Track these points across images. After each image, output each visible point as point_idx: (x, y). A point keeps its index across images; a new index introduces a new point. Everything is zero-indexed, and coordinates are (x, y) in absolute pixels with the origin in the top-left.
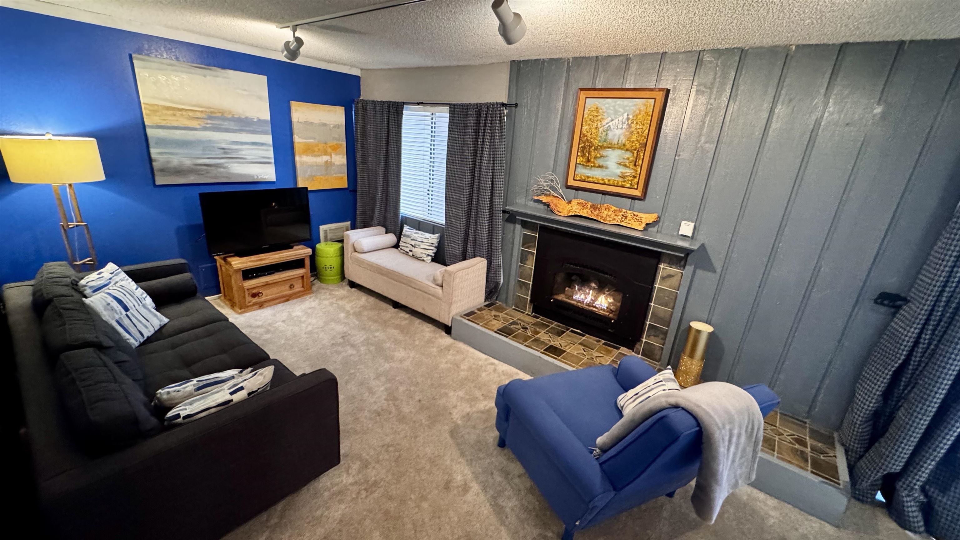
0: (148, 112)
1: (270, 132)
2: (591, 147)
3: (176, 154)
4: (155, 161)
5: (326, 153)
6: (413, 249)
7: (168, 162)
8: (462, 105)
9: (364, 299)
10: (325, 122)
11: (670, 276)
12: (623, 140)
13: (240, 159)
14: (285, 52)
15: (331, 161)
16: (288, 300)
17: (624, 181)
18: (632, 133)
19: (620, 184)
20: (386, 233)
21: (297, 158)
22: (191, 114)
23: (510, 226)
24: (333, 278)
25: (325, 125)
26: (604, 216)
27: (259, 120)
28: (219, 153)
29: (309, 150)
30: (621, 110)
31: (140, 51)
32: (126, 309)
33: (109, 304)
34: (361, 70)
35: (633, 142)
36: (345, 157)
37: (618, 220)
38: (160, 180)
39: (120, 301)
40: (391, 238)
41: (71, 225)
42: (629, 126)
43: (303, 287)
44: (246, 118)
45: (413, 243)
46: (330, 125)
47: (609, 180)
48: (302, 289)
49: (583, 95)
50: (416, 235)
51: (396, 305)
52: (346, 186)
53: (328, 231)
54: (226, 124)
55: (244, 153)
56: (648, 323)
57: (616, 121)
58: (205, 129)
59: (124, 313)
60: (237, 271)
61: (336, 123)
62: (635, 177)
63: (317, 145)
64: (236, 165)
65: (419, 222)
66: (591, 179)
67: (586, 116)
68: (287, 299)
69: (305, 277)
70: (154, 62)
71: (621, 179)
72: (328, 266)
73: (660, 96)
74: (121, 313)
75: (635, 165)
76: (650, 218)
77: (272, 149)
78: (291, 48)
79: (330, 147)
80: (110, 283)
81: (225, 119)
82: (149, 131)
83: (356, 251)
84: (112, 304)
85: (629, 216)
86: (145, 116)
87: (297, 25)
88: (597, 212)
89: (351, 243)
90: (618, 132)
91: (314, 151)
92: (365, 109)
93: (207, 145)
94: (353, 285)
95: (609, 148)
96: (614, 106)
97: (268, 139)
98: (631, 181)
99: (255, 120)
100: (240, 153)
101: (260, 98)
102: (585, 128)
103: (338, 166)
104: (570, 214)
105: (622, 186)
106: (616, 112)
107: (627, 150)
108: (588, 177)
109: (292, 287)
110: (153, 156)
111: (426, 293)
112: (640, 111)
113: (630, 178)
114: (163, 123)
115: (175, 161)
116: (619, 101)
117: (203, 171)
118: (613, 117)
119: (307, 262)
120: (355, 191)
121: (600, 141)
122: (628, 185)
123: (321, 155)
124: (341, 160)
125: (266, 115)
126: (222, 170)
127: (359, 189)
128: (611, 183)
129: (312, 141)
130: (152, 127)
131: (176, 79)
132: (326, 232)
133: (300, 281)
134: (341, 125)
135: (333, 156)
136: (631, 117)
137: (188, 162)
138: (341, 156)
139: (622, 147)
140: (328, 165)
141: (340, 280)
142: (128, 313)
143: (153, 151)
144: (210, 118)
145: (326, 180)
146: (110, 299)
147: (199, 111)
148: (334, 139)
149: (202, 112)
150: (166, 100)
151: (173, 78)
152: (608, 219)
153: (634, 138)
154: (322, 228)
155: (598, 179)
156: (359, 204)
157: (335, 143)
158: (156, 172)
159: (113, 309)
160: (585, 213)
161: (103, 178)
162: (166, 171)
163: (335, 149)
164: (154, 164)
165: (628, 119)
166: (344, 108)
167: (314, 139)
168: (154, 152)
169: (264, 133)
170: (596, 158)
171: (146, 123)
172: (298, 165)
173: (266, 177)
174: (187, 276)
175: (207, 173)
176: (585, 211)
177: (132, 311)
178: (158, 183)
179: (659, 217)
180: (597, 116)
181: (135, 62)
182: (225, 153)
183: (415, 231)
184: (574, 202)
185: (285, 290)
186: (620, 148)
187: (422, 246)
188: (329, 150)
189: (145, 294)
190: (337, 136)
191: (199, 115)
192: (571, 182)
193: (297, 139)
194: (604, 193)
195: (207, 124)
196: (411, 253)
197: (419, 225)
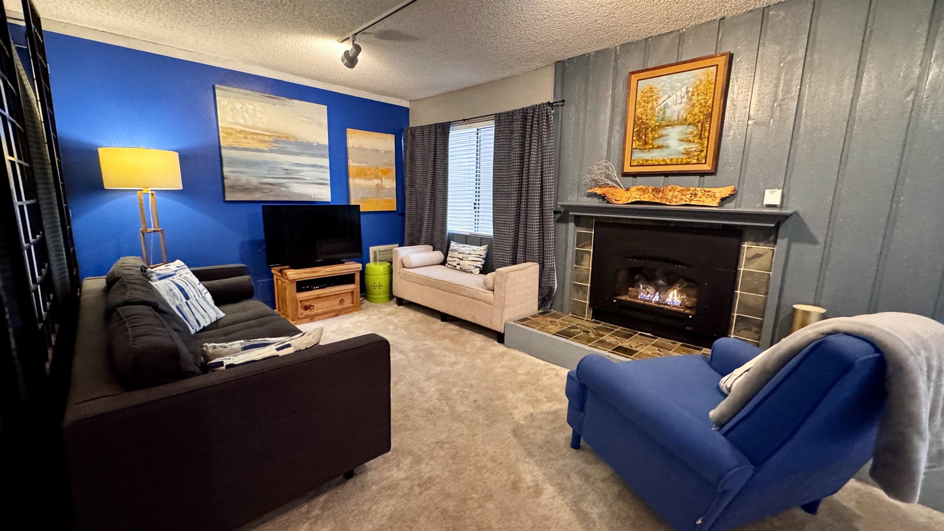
0: (224, 135)
1: (328, 155)
2: (647, 129)
3: (245, 173)
4: (227, 178)
5: (377, 177)
6: (461, 262)
7: (237, 180)
8: (507, 113)
9: (412, 314)
10: (376, 148)
11: (758, 256)
12: (683, 114)
13: (300, 180)
14: (346, 60)
15: (382, 185)
16: (337, 315)
17: (689, 158)
18: (693, 105)
19: (685, 161)
20: (434, 250)
21: (351, 181)
22: (260, 137)
23: (562, 226)
24: (381, 296)
25: (377, 151)
26: (669, 197)
27: (318, 145)
28: (282, 174)
29: (361, 174)
30: (679, 84)
31: (222, 82)
32: (187, 298)
33: (171, 290)
34: (411, 101)
35: (695, 115)
36: (395, 181)
37: (686, 199)
38: (229, 197)
39: (182, 289)
40: (438, 255)
41: (149, 230)
42: (690, 99)
43: (353, 303)
44: (308, 142)
45: (461, 256)
46: (381, 151)
47: (671, 160)
48: (352, 305)
49: (634, 78)
50: (464, 249)
51: (445, 317)
52: (395, 209)
53: (378, 253)
54: (290, 148)
55: (304, 174)
56: (735, 315)
57: (674, 96)
58: (271, 151)
59: (184, 300)
60: (292, 281)
61: (387, 150)
62: (702, 151)
63: (369, 169)
64: (297, 185)
65: (466, 236)
66: (650, 162)
67: (639, 98)
68: (337, 313)
69: (355, 293)
70: (233, 92)
71: (686, 156)
72: (377, 284)
73: (722, 61)
74: (182, 301)
75: (701, 138)
76: (725, 191)
77: (329, 171)
78: (350, 55)
79: (381, 171)
80: (175, 274)
81: (289, 143)
82: (224, 152)
83: (405, 267)
84: (174, 290)
85: (700, 193)
86: (221, 139)
87: (356, 34)
88: (661, 194)
89: (400, 258)
90: (677, 108)
91: (366, 175)
92: (413, 136)
93: (271, 166)
94: (401, 302)
95: (668, 126)
96: (670, 83)
97: (326, 162)
98: (698, 155)
99: (315, 145)
100: (301, 174)
101: (319, 124)
102: (639, 110)
103: (388, 189)
104: (630, 201)
105: (688, 164)
106: (673, 88)
107: (689, 124)
108: (647, 161)
109: (342, 301)
110: (225, 174)
112: (701, 81)
113: (696, 154)
114: (236, 145)
115: (244, 179)
116: (675, 76)
117: (266, 189)
118: (670, 93)
119: (357, 278)
120: (403, 215)
121: (657, 121)
122: (695, 161)
123: (373, 179)
124: (390, 184)
125: (324, 140)
126: (284, 189)
127: (407, 211)
128: (674, 162)
129: (365, 165)
130: (226, 148)
131: (251, 107)
132: (375, 253)
133: (350, 296)
134: (391, 151)
135: (383, 180)
136: (690, 89)
137: (254, 181)
138: (391, 180)
139: (684, 122)
140: (379, 188)
141: (388, 300)
142: (188, 301)
143: (225, 169)
144: (276, 142)
145: (377, 202)
146: (173, 286)
147: (267, 135)
148: (384, 164)
149: (270, 136)
150: (241, 125)
151: (247, 105)
152: (674, 200)
153: (696, 110)
154: (372, 249)
155: (658, 161)
156: (407, 225)
157: (385, 167)
158: (226, 190)
159: (174, 295)
160: (646, 198)
161: (181, 188)
162: (235, 188)
163: (386, 173)
164: (226, 181)
165: (687, 92)
166: (394, 136)
167: (366, 163)
168: (226, 170)
169: (323, 156)
170: (654, 139)
171: (222, 145)
172: (351, 187)
173: (323, 197)
174: (246, 277)
175: (271, 191)
176: (646, 196)
177: (192, 300)
178: (227, 199)
179: (735, 190)
180: (652, 96)
181: (217, 91)
182: (288, 174)
183: (462, 245)
184: (633, 189)
185: (335, 304)
186: (681, 124)
187: (470, 258)
188: (380, 174)
189: (206, 291)
190: (387, 161)
191: (267, 138)
192: (628, 169)
193: (351, 163)
194: (666, 174)
195: (274, 147)
196: (458, 267)
197: (466, 239)
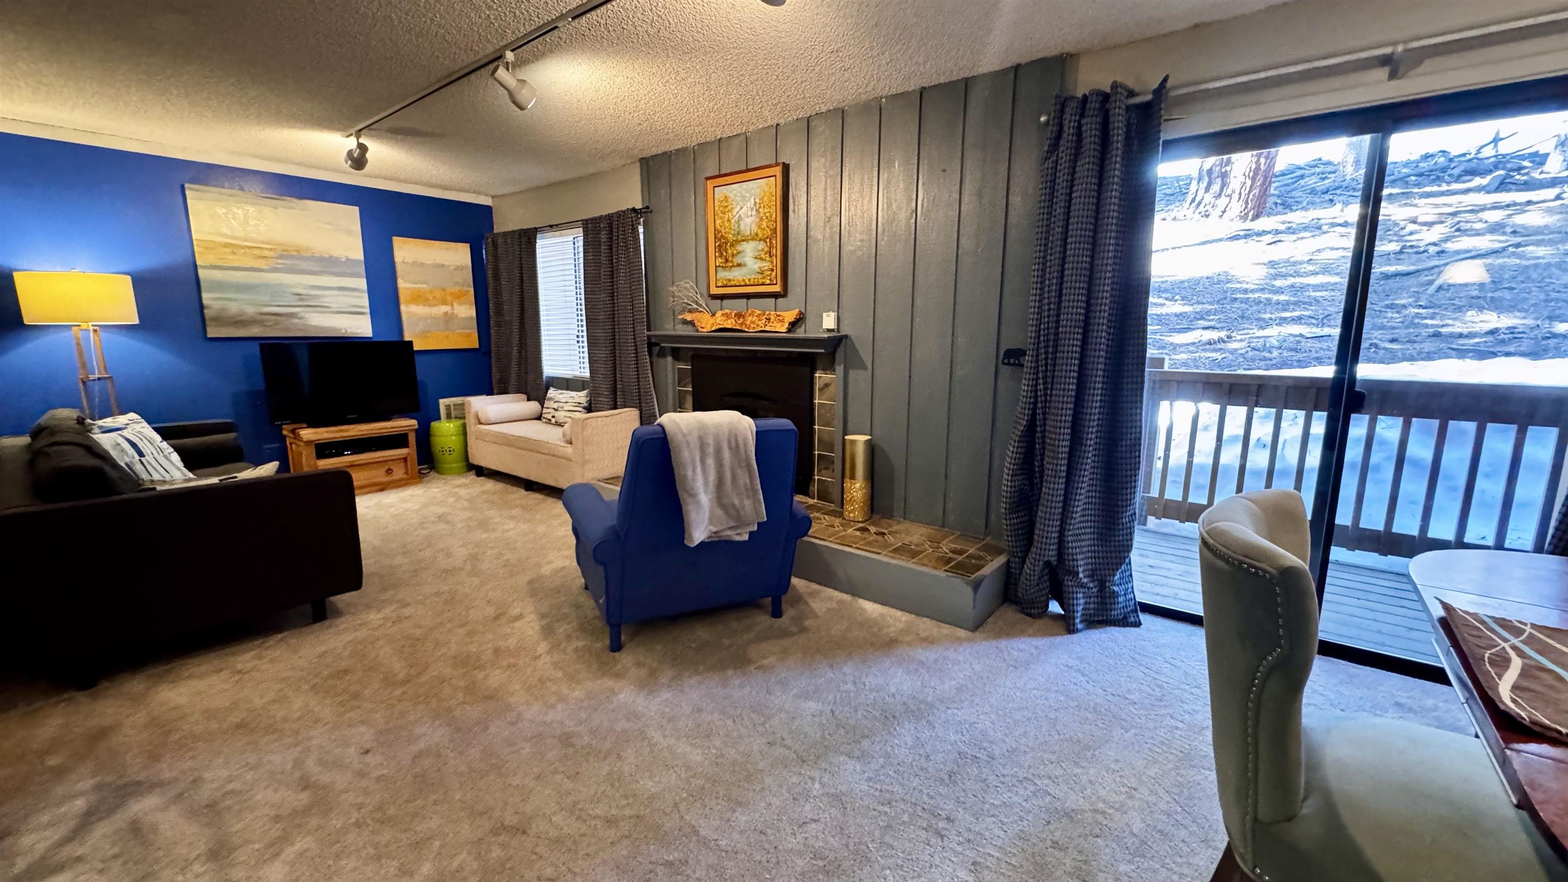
0: (201, 250)
1: (364, 274)
2: (726, 243)
3: (236, 300)
4: (208, 307)
5: (444, 302)
6: (557, 414)
7: (223, 309)
8: (592, 219)
9: (490, 485)
10: (442, 262)
11: (827, 385)
12: (755, 229)
13: (323, 308)
14: (350, 162)
15: (453, 313)
16: (382, 490)
17: (764, 278)
18: (761, 219)
19: (760, 281)
20: (529, 400)
21: (403, 308)
22: (256, 252)
23: (662, 361)
24: (454, 465)
25: (443, 266)
26: (748, 323)
27: (348, 259)
28: (293, 300)
29: (418, 298)
30: (748, 195)
31: (193, 181)
32: (141, 454)
33: (119, 444)
34: (493, 197)
35: (764, 229)
36: (474, 307)
37: (761, 325)
38: (212, 333)
39: (134, 445)
40: (533, 407)
41: (91, 377)
42: (758, 211)
43: (406, 473)
44: (331, 257)
45: (556, 406)
46: (449, 266)
47: (749, 280)
48: (405, 476)
49: (710, 184)
50: (561, 396)
51: (530, 486)
52: (477, 346)
53: (452, 408)
54: (304, 265)
55: (327, 300)
56: (816, 453)
57: (745, 208)
58: (274, 270)
59: (137, 457)
60: (309, 443)
61: (459, 264)
62: (772, 270)
63: (431, 292)
64: (317, 314)
65: (567, 380)
66: (732, 283)
67: (717, 209)
68: (382, 488)
69: (409, 459)
70: (210, 192)
71: (760, 276)
72: (446, 448)
73: (778, 171)
74: (133, 458)
75: (771, 256)
76: (791, 316)
77: (366, 295)
78: (355, 155)
79: (451, 294)
80: (126, 428)
81: (300, 258)
82: (202, 273)
83: (481, 423)
84: (122, 445)
85: (772, 318)
86: (197, 255)
87: (360, 130)
88: (741, 320)
89: (473, 411)
90: (748, 221)
91: (428, 299)
92: (495, 244)
93: (276, 290)
94: (481, 472)
95: (743, 241)
96: (740, 193)
97: (362, 283)
98: (770, 275)
99: (343, 260)
100: (322, 299)
101: (349, 232)
102: (718, 222)
103: (462, 319)
104: (714, 328)
105: (763, 284)
106: (743, 197)
107: (760, 240)
108: (730, 280)
109: (389, 471)
110: (205, 302)
111: (554, 456)
112: (765, 192)
113: (769, 273)
114: (220, 263)
115: (234, 308)
116: (745, 185)
117: (270, 321)
118: (741, 204)
119: (412, 438)
120: (488, 353)
121: (734, 235)
122: (768, 282)
123: (437, 305)
124: (467, 311)
125: (357, 253)
126: (296, 321)
127: (493, 349)
128: (752, 282)
129: (425, 286)
130: (203, 267)
131: (240, 212)
132: (448, 407)
133: (403, 464)
134: (467, 266)
135: (456, 306)
136: (757, 200)
137: (250, 310)
138: (467, 306)
139: (754, 237)
140: (448, 318)
141: (465, 470)
142: (143, 459)
143: (205, 295)
144: (281, 257)
145: (447, 337)
146: (121, 440)
147: (266, 249)
148: (456, 283)
149: (271, 249)
150: (226, 236)
151: (235, 210)
152: (752, 326)
153: (764, 224)
154: (443, 402)
155: (739, 281)
156: (494, 369)
157: (457, 288)
158: (208, 323)
159: (123, 450)
160: (729, 324)
161: (136, 321)
162: (220, 320)
163: (458, 296)
164: (206, 311)
165: (755, 203)
166: (468, 245)
167: (426, 283)
168: (206, 297)
169: (356, 275)
170: (733, 256)
171: (198, 263)
172: (404, 317)
173: (359, 331)
174: (232, 435)
175: (277, 324)
176: (729, 321)
177: (148, 458)
178: (209, 336)
179: (801, 313)
180: (727, 206)
181: (188, 192)
182: (302, 300)
183: (560, 391)
184: (719, 314)
185: (379, 475)
186: (753, 239)
187: (567, 408)
188: (449, 298)
189: (172, 450)
190: (460, 281)
191: (267, 253)
192: (714, 291)
193: (402, 284)
194: (748, 296)
195: (278, 264)
196: (553, 420)
197: (567, 384)
